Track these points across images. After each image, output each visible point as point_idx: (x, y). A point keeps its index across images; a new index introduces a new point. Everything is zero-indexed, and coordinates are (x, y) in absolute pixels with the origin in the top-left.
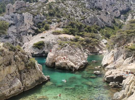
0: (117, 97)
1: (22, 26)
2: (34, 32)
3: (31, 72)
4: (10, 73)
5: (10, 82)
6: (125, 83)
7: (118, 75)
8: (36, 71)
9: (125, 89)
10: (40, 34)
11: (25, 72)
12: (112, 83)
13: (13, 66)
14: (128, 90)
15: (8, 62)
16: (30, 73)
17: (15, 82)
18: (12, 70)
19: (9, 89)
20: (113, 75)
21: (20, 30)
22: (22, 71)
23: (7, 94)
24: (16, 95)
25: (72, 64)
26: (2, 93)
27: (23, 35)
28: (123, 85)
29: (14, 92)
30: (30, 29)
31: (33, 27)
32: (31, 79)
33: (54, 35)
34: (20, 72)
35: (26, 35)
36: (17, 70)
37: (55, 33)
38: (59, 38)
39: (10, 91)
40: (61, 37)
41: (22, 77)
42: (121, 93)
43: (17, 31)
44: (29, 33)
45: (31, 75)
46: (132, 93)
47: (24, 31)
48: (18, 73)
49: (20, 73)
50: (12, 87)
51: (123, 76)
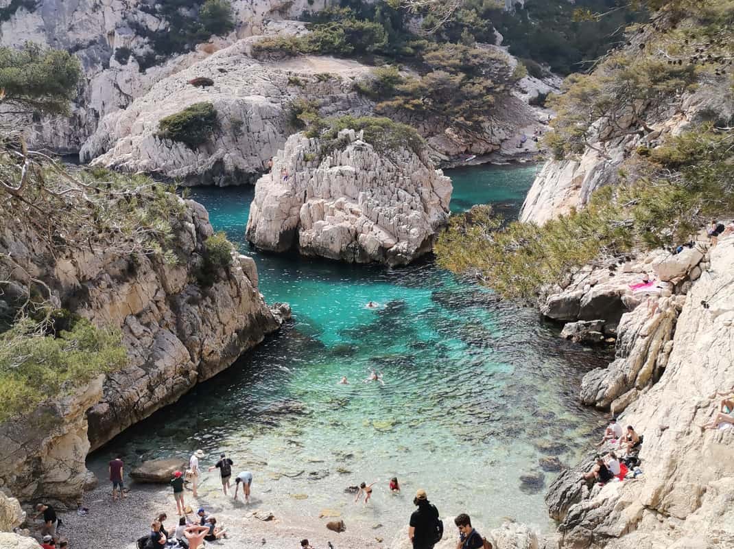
0: (598, 390)
1: (77, 15)
2: (147, 48)
3: (218, 296)
4: (137, 312)
5: (141, 350)
6: (632, 330)
7: (600, 290)
8: (235, 287)
9: (628, 354)
10: (182, 57)
11: (193, 301)
12: (573, 324)
13: (142, 277)
14: (644, 358)
15: (124, 265)
16: (213, 302)
17: (163, 350)
18: (143, 295)
19: (145, 381)
20: (579, 291)
21: (70, 34)
22: (182, 297)
23: (142, 400)
24: (172, 401)
25: (384, 238)
26: (121, 397)
27: (86, 66)
28: (622, 334)
29: (165, 390)
30: (123, 30)
31: (141, 15)
32: (219, 329)
33: (261, 62)
34: (172, 301)
35: (106, 66)
36: (161, 295)
37: (269, 49)
38: (291, 82)
39: (151, 389)
40: (299, 77)
41: (186, 324)
42: (613, 371)
43: (52, 40)
44: (123, 55)
45: (220, 309)
46: (656, 370)
47: (92, 43)
48: (165, 308)
49: (175, 307)
50: (156, 370)
51: (621, 293)
